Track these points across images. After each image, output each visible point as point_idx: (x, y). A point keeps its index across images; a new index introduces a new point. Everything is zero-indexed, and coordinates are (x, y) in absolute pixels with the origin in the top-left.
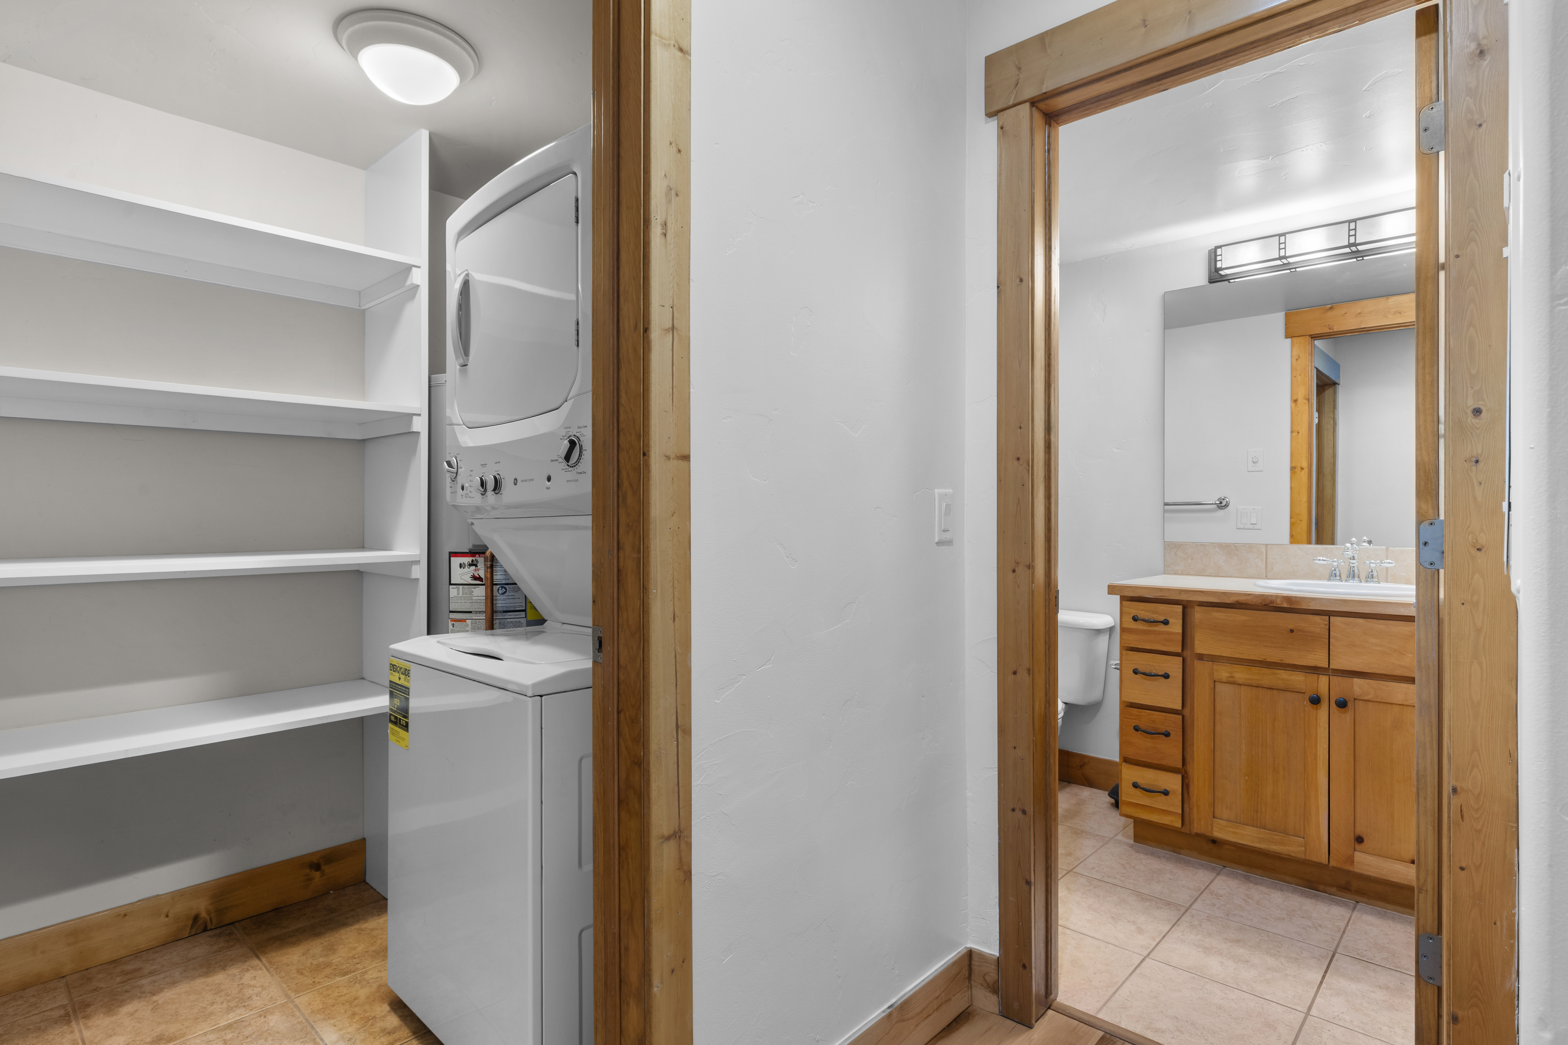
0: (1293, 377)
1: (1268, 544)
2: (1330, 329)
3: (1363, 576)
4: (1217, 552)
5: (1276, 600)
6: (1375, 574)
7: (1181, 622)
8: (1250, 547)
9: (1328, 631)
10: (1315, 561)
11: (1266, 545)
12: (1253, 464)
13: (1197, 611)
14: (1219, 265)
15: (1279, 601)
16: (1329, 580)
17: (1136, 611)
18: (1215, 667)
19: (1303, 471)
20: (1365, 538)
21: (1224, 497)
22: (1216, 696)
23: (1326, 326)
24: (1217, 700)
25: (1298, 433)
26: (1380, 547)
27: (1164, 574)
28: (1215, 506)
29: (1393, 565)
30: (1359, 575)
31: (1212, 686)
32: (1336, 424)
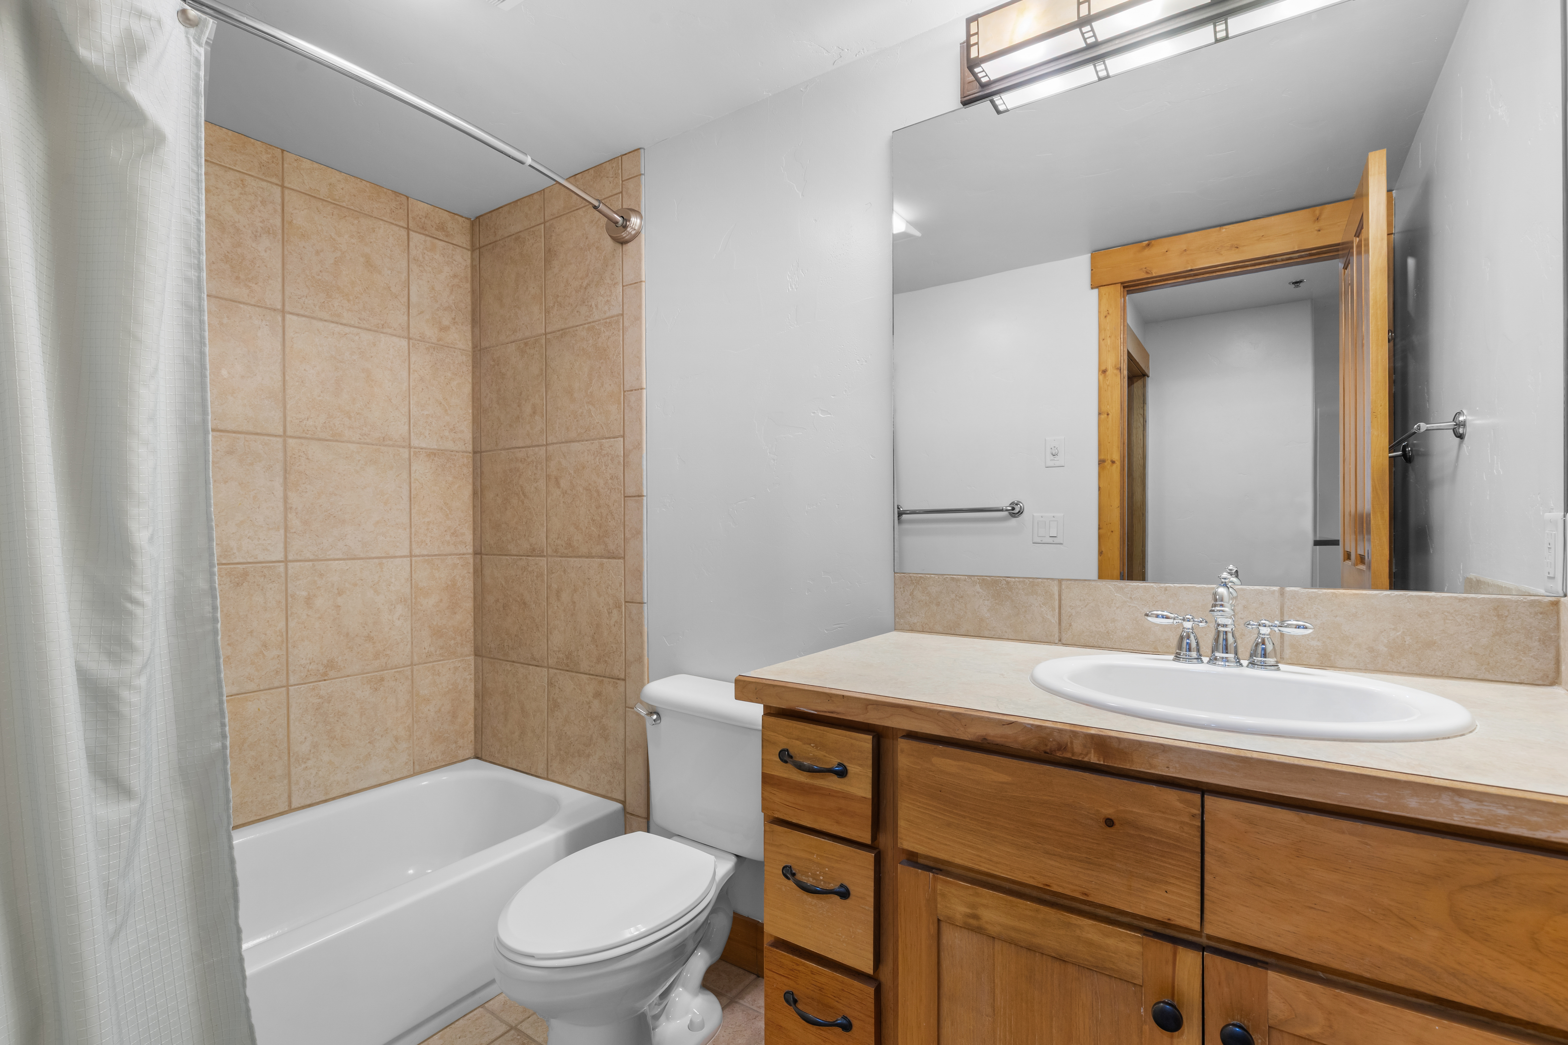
0: (1101, 340)
1: (1063, 580)
2: (1147, 273)
3: (1244, 650)
4: (978, 593)
5: (1072, 743)
6: (1269, 647)
7: (869, 772)
8: (1032, 584)
9: (1199, 834)
10: (1149, 618)
11: (1060, 581)
12: (1052, 457)
13: (902, 751)
14: (974, 54)
15: (1077, 747)
16: (1177, 657)
17: (786, 740)
18: (939, 887)
19: (1115, 466)
20: (1231, 567)
21: (1018, 501)
22: (942, 954)
23: (1142, 269)
24: (946, 963)
25: (1108, 414)
26: (1268, 588)
27: (895, 629)
28: (1006, 513)
29: (1311, 631)
30: (1236, 647)
31: (933, 930)
32: (1146, 422)
